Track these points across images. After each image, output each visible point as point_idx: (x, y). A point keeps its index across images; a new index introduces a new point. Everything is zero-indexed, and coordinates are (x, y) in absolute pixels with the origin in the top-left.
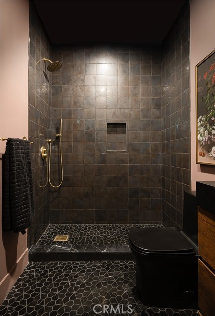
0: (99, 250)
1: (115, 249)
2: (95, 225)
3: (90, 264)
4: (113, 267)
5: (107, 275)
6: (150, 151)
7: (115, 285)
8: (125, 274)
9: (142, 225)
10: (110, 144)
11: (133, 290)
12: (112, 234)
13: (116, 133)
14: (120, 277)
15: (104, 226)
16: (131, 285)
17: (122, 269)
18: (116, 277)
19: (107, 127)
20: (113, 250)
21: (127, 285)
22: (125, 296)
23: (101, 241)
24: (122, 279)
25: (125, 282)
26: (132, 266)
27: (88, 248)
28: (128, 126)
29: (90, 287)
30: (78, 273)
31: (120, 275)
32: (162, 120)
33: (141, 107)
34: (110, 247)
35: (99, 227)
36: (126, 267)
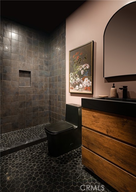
0: (23, 143)
1: (33, 140)
2: (12, 132)
3: (19, 152)
4: (33, 149)
5: (32, 154)
6: (44, 87)
7: (38, 156)
8: (41, 149)
9: (39, 125)
10: (21, 82)
11: (48, 154)
12: (25, 134)
13: (24, 76)
14: (39, 152)
15: (18, 132)
16: (46, 153)
17: (38, 148)
18: (37, 153)
19: (19, 73)
20: (32, 141)
21: (44, 154)
22: (45, 158)
23: (20, 139)
24: (40, 152)
25: (43, 153)
26: (43, 145)
27: (15, 144)
28: (32, 73)
29: (25, 163)
30: (13, 159)
31: (39, 151)
32: (49, 72)
33: (39, 64)
34: (29, 140)
35: (15, 133)
36: (40, 146)
